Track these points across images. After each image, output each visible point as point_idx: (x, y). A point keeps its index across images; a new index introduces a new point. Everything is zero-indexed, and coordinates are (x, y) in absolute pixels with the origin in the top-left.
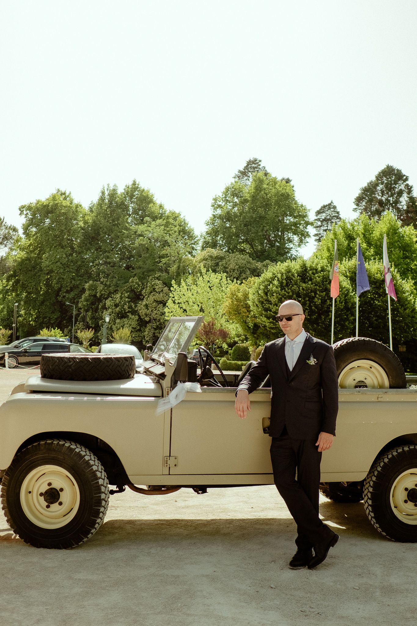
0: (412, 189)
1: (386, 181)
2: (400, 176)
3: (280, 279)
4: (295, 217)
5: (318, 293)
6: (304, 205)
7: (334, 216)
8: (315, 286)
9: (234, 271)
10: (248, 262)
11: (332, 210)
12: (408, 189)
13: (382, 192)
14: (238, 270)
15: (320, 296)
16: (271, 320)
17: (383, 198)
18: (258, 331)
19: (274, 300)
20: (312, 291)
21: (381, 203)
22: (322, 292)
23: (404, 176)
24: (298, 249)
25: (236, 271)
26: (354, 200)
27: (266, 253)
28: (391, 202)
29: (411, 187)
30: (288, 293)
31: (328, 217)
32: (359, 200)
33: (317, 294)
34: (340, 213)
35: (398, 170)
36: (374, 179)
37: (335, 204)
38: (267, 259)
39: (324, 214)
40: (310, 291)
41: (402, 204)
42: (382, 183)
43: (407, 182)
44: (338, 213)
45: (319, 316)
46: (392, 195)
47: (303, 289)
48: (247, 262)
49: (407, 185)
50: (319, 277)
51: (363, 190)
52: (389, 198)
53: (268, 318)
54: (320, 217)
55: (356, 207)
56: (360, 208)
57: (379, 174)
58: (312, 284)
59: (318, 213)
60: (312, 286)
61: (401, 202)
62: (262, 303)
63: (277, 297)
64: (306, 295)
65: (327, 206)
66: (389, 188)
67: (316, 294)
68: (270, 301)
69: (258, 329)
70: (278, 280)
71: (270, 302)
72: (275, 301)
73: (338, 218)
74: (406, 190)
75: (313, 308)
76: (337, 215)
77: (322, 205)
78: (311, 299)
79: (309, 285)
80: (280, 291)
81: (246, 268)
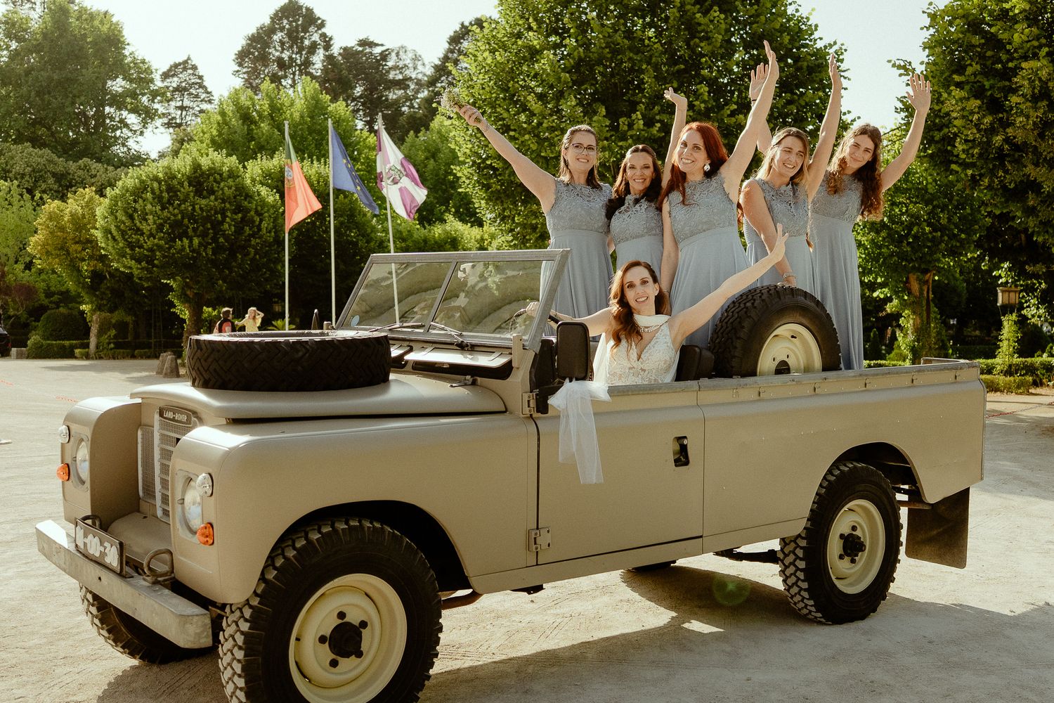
0: (332, 43)
1: (287, 26)
2: (311, 20)
3: (157, 192)
4: (131, 81)
5: (229, 214)
6: (146, 61)
7: (193, 83)
8: (221, 203)
9: (22, 178)
10: (50, 161)
11: (190, 71)
12: (325, 41)
13: (282, 43)
14: (30, 176)
15: (233, 220)
16: (144, 264)
17: (283, 55)
18: (103, 286)
19: (149, 228)
20: (216, 213)
21: (281, 64)
22: (236, 214)
23: (319, 18)
24: (140, 139)
25: (27, 178)
26: (234, 57)
27: (81, 147)
28: (298, 62)
29: (331, 39)
30: (175, 215)
31: (184, 84)
32: (242, 56)
33: (227, 216)
34: (204, 78)
35: (308, 9)
36: (267, 21)
37: (195, 61)
38: (84, 156)
39: (175, 79)
40: (213, 212)
41: (316, 66)
42: (282, 29)
43: (323, 30)
44: (200, 77)
45: (233, 255)
46: (299, 52)
47: (201, 209)
48: (47, 160)
49: (324, 36)
50: (230, 188)
51: (249, 39)
52: (294, 56)
53: (139, 261)
54: (169, 84)
55: (237, 68)
56: (245, 70)
57: (276, 14)
58: (216, 199)
59: (166, 76)
60: (216, 203)
61: (314, 64)
62: (123, 233)
63: (155, 223)
64: (208, 219)
65: (180, 64)
66: (294, 38)
67: (224, 217)
68: (142, 230)
69: (101, 283)
70: (153, 192)
71: (139, 231)
72: (151, 229)
73: (201, 86)
74: (322, 44)
75: (221, 240)
76: (199, 81)
77: (172, 63)
78: (217, 225)
79: (211, 202)
80: (159, 213)
81: (45, 173)
